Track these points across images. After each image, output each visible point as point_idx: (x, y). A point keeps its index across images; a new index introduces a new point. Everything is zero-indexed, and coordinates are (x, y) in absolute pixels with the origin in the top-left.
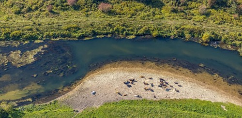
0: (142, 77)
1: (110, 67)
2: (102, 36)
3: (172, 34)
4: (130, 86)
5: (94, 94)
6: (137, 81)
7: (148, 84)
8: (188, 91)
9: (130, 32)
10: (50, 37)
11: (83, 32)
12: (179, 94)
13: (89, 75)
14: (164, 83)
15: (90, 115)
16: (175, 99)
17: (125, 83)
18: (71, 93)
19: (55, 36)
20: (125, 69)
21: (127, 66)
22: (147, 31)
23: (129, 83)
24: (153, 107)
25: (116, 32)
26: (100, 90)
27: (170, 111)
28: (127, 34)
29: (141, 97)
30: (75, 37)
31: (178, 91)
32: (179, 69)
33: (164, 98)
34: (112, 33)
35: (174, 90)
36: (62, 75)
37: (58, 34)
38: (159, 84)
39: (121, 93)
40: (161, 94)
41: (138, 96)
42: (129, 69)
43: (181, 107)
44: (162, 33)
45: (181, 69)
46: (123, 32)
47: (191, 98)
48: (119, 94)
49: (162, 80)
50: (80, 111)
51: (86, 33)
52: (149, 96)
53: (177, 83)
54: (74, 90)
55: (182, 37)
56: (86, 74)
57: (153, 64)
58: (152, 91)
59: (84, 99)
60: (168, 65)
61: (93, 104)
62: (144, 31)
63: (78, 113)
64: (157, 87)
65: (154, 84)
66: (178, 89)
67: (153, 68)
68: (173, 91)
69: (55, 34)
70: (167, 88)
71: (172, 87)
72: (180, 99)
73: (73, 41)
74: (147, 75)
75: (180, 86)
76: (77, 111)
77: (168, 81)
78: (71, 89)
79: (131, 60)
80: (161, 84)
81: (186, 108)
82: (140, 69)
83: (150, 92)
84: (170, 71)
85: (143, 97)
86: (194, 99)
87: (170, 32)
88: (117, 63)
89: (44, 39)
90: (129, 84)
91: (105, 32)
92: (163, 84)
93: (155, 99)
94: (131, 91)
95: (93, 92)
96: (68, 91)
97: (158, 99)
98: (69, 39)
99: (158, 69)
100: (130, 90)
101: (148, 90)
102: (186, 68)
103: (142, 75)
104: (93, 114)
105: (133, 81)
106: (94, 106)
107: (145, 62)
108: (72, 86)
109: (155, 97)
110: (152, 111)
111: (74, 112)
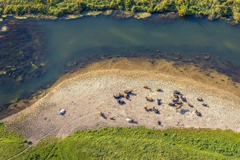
0: (146, 88)
1: (98, 68)
2: (96, 13)
3: (211, 12)
4: (123, 103)
5: (63, 114)
6: (135, 95)
7: (152, 101)
8: (217, 114)
9: (142, 7)
10: (13, 13)
11: (65, 6)
12: (200, 119)
13: (61, 81)
14: (180, 100)
15: (50, 151)
16: (192, 128)
17: (116, 98)
18: (26, 111)
19: (21, 12)
20: (122, 72)
21: (125, 67)
22: (169, 6)
23: (123, 96)
24: (151, 141)
25: (120, 7)
26: (73, 107)
27: (178, 151)
28: (137, 11)
29: (136, 123)
30: (52, 14)
31: (200, 115)
32: (212, 74)
33: (174, 125)
34: (114, 8)
35: (194, 113)
36: (20, 78)
37: (27, 8)
38: (171, 102)
39: (106, 113)
40: (170, 118)
41: (132, 121)
42: (128, 72)
43: (199, 144)
44: (195, 9)
45: (214, 74)
46: (130, 6)
47: (219, 127)
48: (102, 115)
49: (177, 93)
50: (35, 143)
51: (70, 7)
52: (149, 121)
53: (202, 100)
54: (33, 107)
55: (227, 16)
56: (58, 79)
57: (169, 65)
58: (158, 112)
59: (45, 122)
60: (194, 67)
61: (58, 131)
62: (166, 5)
63: (30, 146)
64: (166, 106)
65: (163, 101)
66: (201, 111)
67: (167, 72)
68: (192, 114)
69: (22, 8)
70: (182, 108)
71: (192, 107)
72: (200, 129)
73: (49, 20)
74: (155, 85)
75: (205, 105)
76: (30, 143)
77: (188, 96)
78: (28, 104)
79: (135, 56)
80: (174, 101)
81: (206, 146)
82: (146, 72)
83: (153, 114)
84: (196, 78)
85: (140, 124)
86: (224, 129)
87: (209, 8)
88: (110, 61)
89: (4, 16)
90: (123, 99)
91: (102, 6)
92: (178, 101)
93: (159, 127)
94: (123, 112)
95: (62, 111)
96: (24, 108)
97: (164, 127)
98: (43, 16)
99: (175, 74)
100: (122, 110)
101: (151, 110)
102: (224, 72)
103: (146, 83)
104: (54, 149)
105: (129, 93)
106: (59, 135)
107: (157, 61)
108: (32, 99)
109: (160, 123)
110: (149, 148)
111: (26, 144)
